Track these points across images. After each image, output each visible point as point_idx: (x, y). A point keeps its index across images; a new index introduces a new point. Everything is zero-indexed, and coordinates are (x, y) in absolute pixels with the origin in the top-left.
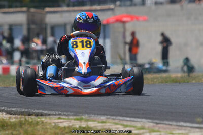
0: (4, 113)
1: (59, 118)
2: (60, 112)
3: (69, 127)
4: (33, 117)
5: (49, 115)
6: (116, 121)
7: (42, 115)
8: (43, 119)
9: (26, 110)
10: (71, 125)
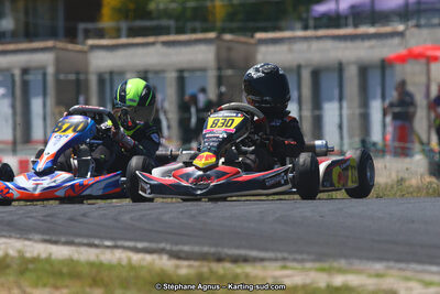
0: (165, 257)
1: (284, 267)
2: (286, 255)
3: (304, 287)
4: (228, 265)
5: (262, 260)
6: (408, 274)
7: (246, 260)
8: (249, 269)
9: (213, 250)
10: (308, 281)
